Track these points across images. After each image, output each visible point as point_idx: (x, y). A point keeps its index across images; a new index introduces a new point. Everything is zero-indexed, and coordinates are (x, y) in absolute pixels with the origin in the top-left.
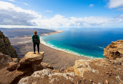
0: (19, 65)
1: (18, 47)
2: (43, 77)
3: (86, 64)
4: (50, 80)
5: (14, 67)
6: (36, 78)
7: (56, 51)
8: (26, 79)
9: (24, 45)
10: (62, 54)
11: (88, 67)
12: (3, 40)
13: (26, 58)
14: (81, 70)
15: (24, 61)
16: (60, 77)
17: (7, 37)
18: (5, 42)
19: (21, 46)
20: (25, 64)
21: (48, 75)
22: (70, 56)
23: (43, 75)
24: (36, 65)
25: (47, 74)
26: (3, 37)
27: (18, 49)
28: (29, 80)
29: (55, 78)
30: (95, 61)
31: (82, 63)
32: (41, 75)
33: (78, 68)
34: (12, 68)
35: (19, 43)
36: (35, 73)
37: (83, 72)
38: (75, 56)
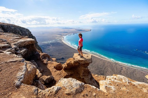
9: (48, 45)
17: (34, 37)
19: (46, 46)
22: (98, 61)
26: (31, 37)
27: (43, 48)
35: (44, 42)
38: (104, 62)
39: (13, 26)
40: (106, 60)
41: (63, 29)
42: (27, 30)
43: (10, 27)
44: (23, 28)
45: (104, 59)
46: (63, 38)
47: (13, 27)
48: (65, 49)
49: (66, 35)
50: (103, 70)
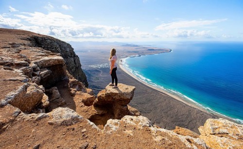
1: (89, 72)
7: (150, 91)
9: (97, 71)
10: (161, 98)
12: (73, 60)
17: (77, 56)
18: (75, 63)
19: (94, 72)
22: (178, 106)
26: (73, 56)
27: (90, 75)
35: (92, 66)
38: (191, 110)
39: (49, 39)
40: (195, 107)
41: (123, 46)
42: (69, 46)
43: (45, 39)
44: (63, 42)
45: (190, 105)
46: (121, 61)
47: (49, 41)
49: (127, 56)
50: (187, 124)
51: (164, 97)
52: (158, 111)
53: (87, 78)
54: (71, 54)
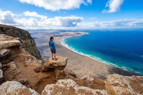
0: (43, 68)
1: (42, 48)
2: (69, 89)
3: (125, 83)
4: (76, 94)
5: (39, 68)
6: (62, 88)
8: (52, 87)
9: (47, 47)
10: (86, 60)
11: (129, 87)
12: (30, 41)
13: (50, 62)
14: (116, 89)
15: (48, 65)
16: (88, 93)
17: (33, 39)
18: (31, 43)
19: (45, 48)
20: (48, 68)
21: (74, 88)
22: (95, 64)
23: (68, 85)
24: (58, 71)
25: (73, 86)
26: (30, 38)
27: (42, 50)
28: (54, 88)
29: (82, 93)
30: (139, 80)
31: (118, 79)
32: (66, 85)
33: (112, 85)
34: (37, 69)
35: (43, 44)
36: (60, 81)
37: (121, 93)
38: (102, 65)
42: (27, 32)
44: (23, 30)
46: (62, 40)
47: (12, 29)
48: (63, 51)
50: (101, 73)
51: (88, 59)
52: (85, 67)
53: (40, 52)
54: (29, 37)
